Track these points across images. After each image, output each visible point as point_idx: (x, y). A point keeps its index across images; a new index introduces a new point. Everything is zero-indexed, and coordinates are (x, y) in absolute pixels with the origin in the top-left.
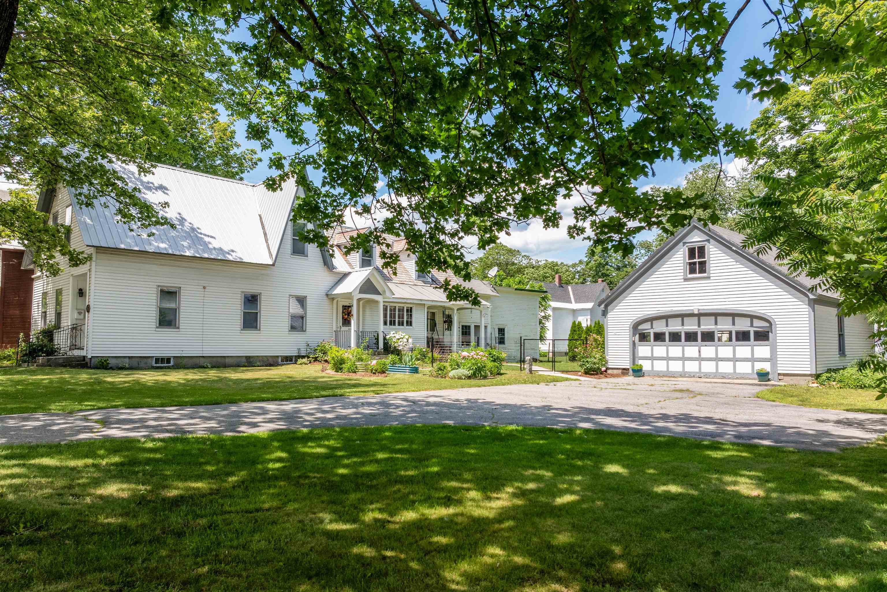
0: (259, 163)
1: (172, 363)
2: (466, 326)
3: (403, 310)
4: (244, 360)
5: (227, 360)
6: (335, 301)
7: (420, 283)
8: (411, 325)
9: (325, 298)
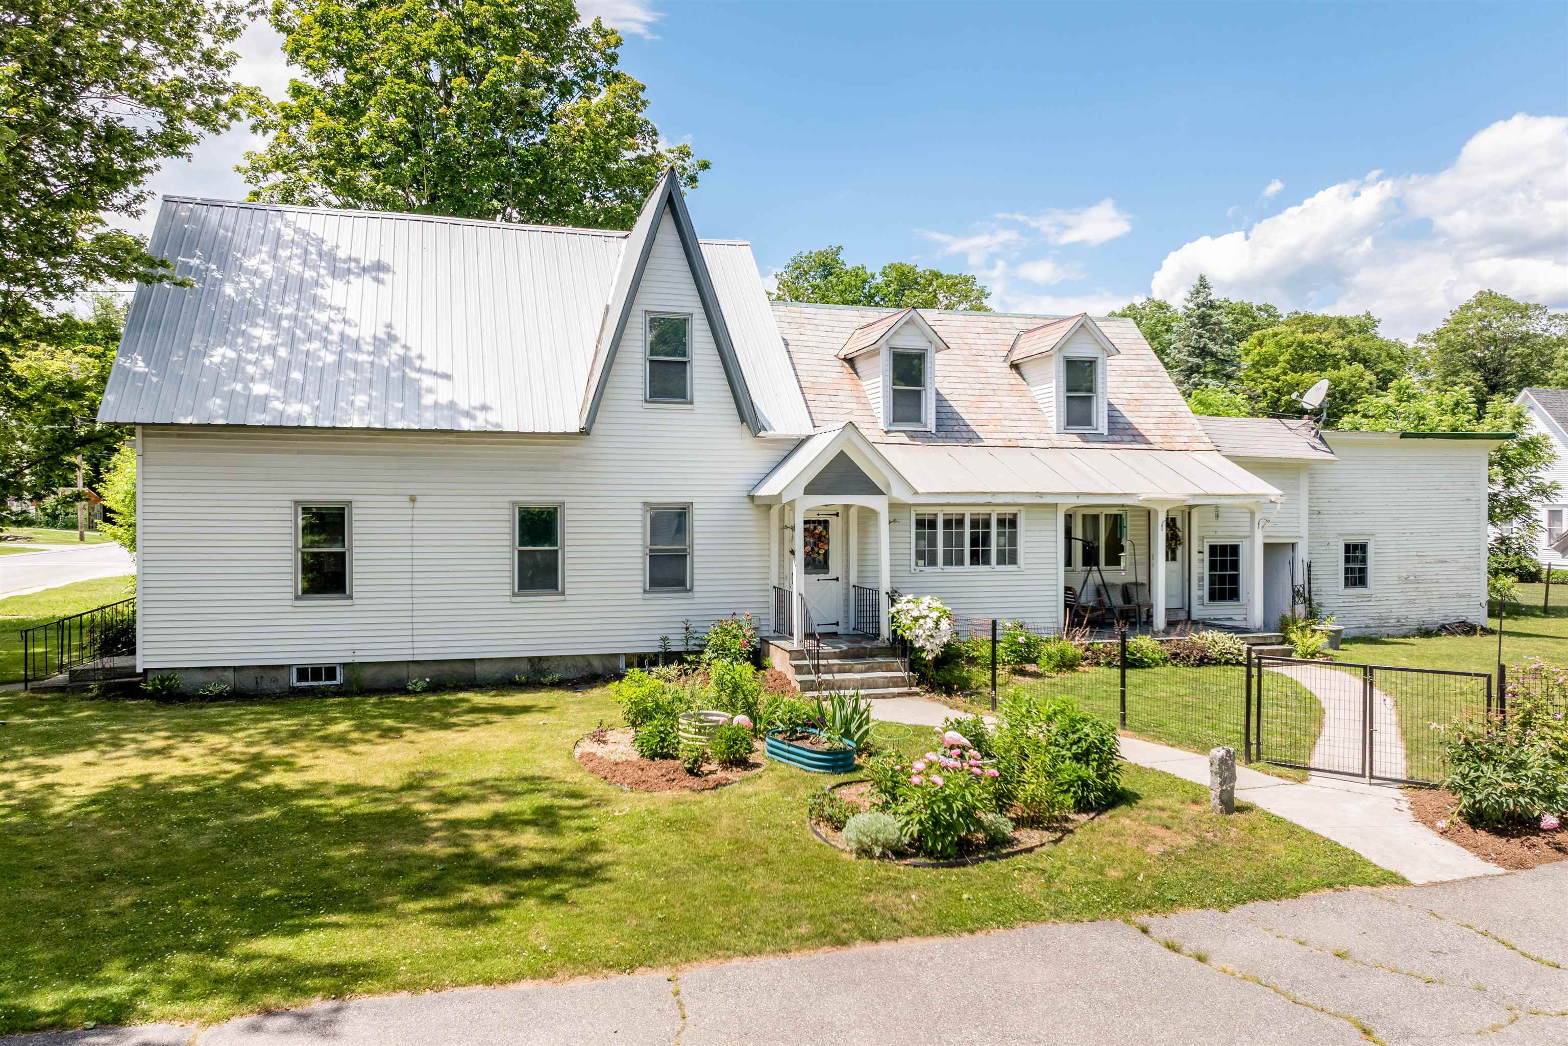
0: (701, 175)
1: (339, 679)
2: (1224, 548)
3: (987, 524)
4: (526, 666)
5: (478, 669)
6: (775, 511)
7: (1072, 440)
8: (1013, 560)
9: (747, 504)
